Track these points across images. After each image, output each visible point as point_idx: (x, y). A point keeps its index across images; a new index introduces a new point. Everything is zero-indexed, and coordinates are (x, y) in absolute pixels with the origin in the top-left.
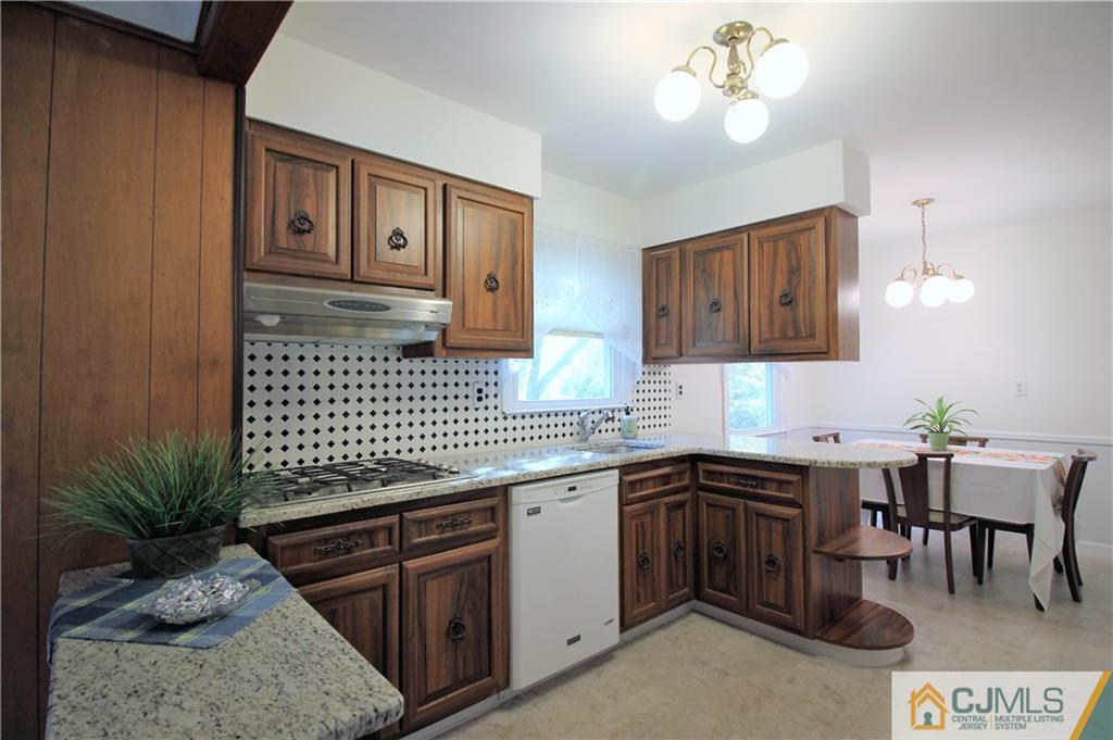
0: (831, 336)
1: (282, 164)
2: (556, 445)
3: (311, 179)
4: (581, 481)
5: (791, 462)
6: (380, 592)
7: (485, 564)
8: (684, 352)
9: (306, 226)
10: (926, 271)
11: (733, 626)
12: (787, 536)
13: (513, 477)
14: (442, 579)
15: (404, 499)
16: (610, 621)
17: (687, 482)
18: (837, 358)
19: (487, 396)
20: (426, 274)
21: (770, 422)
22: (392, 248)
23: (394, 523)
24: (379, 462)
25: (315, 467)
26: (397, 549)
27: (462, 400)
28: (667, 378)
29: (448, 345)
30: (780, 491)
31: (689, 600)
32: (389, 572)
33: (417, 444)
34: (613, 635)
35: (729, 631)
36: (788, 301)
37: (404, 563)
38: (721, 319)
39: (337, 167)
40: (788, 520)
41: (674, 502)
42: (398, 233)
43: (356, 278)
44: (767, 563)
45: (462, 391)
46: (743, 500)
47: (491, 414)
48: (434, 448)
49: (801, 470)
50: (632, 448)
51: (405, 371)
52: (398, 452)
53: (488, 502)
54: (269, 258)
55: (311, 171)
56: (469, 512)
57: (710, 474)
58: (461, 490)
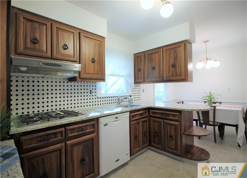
0: (186, 75)
1: (28, 22)
2: (112, 105)
3: (38, 28)
4: (119, 116)
5: (177, 110)
6: (59, 151)
7: (92, 140)
8: (145, 81)
9: (37, 41)
10: (207, 59)
11: (160, 153)
12: (176, 130)
13: (99, 115)
14: (78, 146)
15: (66, 123)
16: (127, 154)
17: (147, 115)
18: (188, 81)
19: (93, 92)
20: (74, 57)
21: (165, 99)
22: (64, 49)
23: (63, 130)
24: (62, 111)
25: (42, 113)
26: (64, 138)
27: (86, 93)
28: (140, 88)
29: (81, 78)
30: (174, 118)
31: (148, 146)
32: (61, 145)
33: (73, 106)
34: (128, 158)
35: (159, 155)
36: (174, 66)
37: (66, 142)
38: (155, 71)
39: (46, 25)
40: (176, 125)
41: (143, 121)
42: (65, 45)
43: (52, 58)
44: (170, 137)
45: (86, 91)
46: (163, 120)
47: (94, 97)
48: (78, 107)
49: (180, 112)
50: (132, 106)
51: (69, 85)
52: (68, 108)
53: (92, 123)
54: (24, 50)
55: (38, 25)
56: (86, 126)
57: (154, 113)
58: (84, 120)
